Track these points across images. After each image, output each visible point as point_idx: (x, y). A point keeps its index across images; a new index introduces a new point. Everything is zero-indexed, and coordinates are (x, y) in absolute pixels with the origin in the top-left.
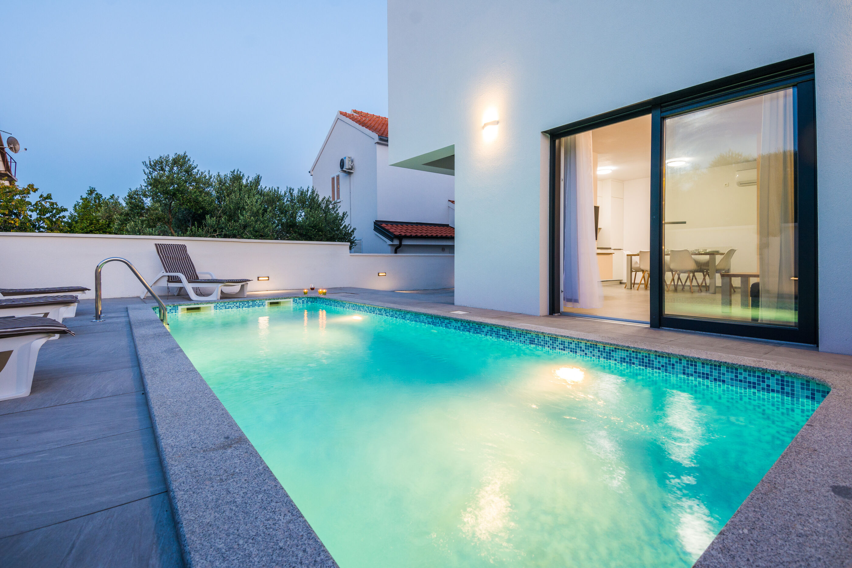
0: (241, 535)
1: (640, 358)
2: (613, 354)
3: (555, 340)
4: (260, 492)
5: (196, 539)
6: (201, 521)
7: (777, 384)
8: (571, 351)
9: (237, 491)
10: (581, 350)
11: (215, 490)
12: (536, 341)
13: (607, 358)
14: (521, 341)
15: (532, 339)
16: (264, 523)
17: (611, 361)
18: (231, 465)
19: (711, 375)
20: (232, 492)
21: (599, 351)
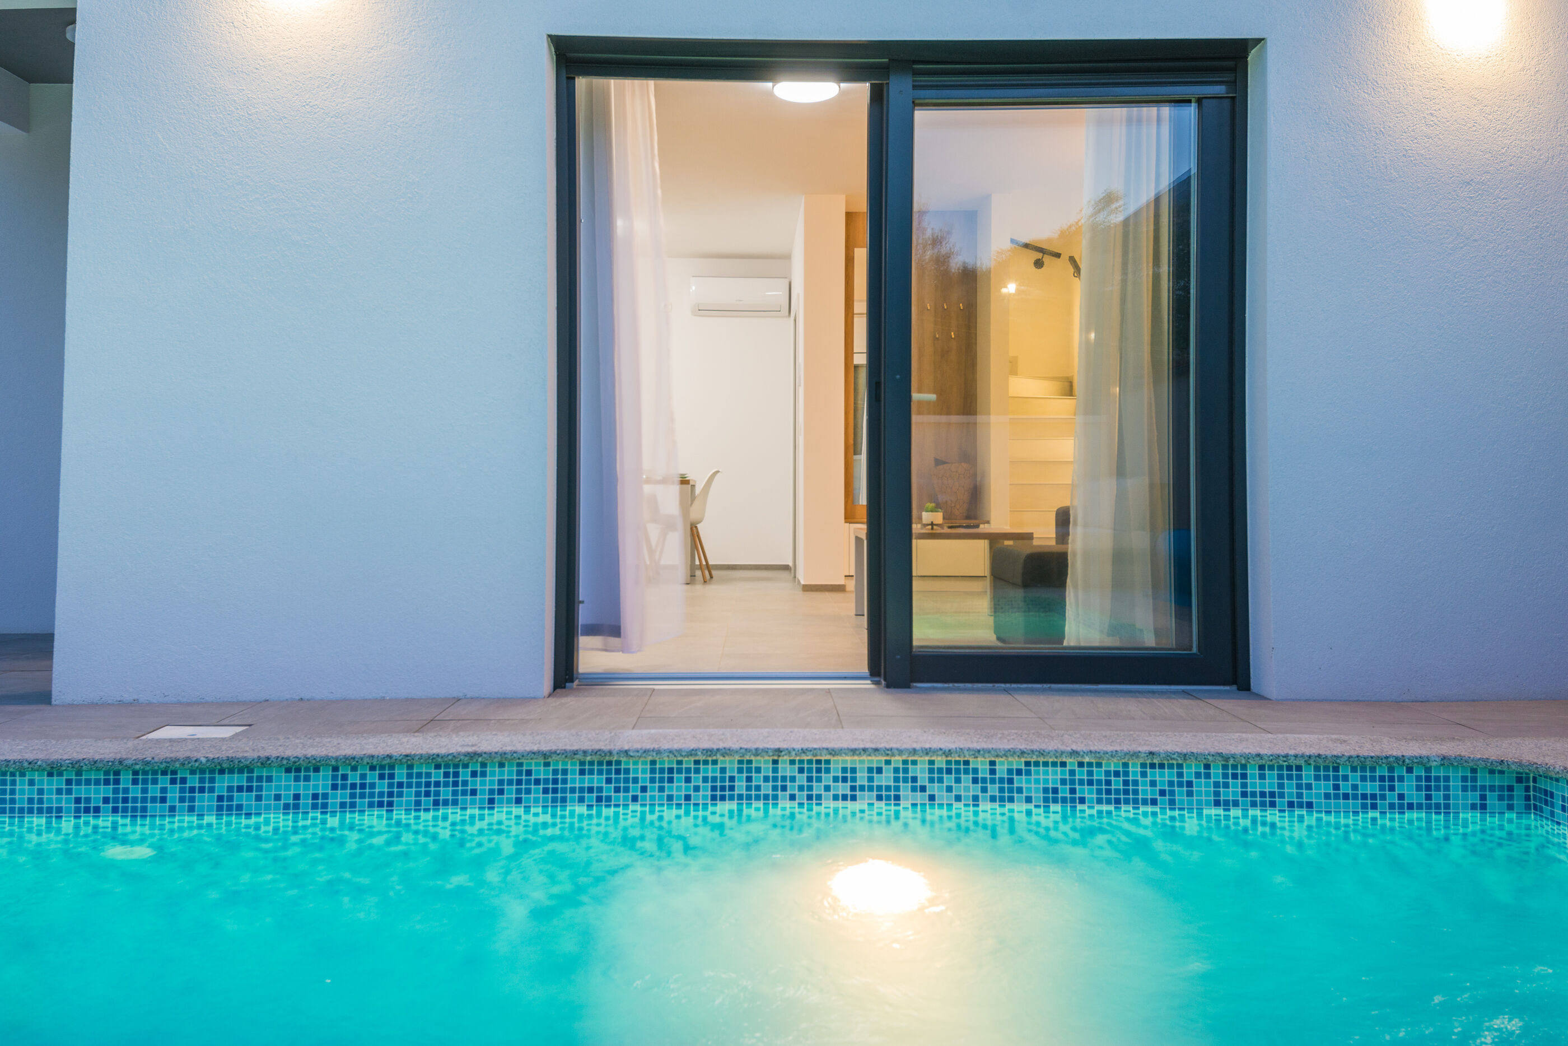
1: (1099, 782)
2: (1019, 781)
3: (819, 770)
7: (1419, 788)
8: (879, 798)
10: (914, 789)
12: (740, 786)
13: (1002, 799)
14: (670, 798)
15: (723, 779)
17: (1015, 806)
19: (1282, 795)
21: (975, 781)
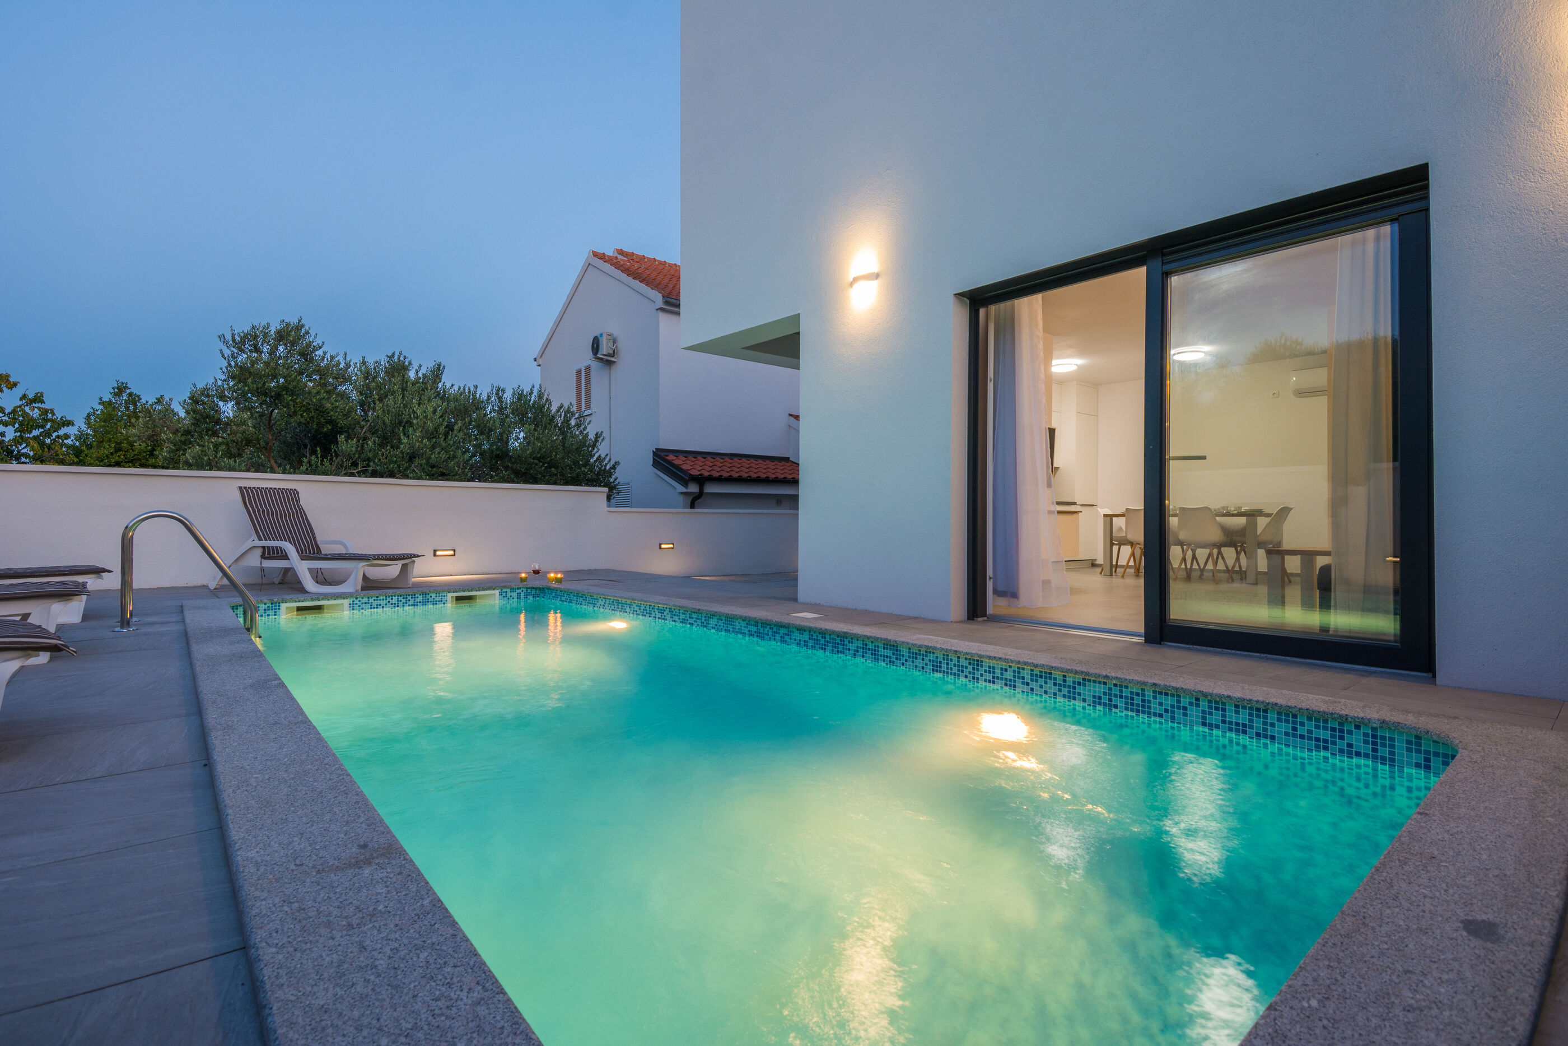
0: (385, 1029)
1: (1126, 697)
2: (1079, 689)
3: (978, 665)
4: (423, 948)
5: (297, 1036)
6: (308, 1002)
7: (1366, 742)
8: (1006, 685)
9: (379, 946)
10: (1023, 683)
11: (337, 944)
12: (944, 666)
13: (1069, 697)
14: (916, 667)
15: (937, 662)
16: (429, 1006)
17: (1076, 703)
18: (370, 896)
19: (1252, 727)
20: (370, 949)
21: (1055, 684)
